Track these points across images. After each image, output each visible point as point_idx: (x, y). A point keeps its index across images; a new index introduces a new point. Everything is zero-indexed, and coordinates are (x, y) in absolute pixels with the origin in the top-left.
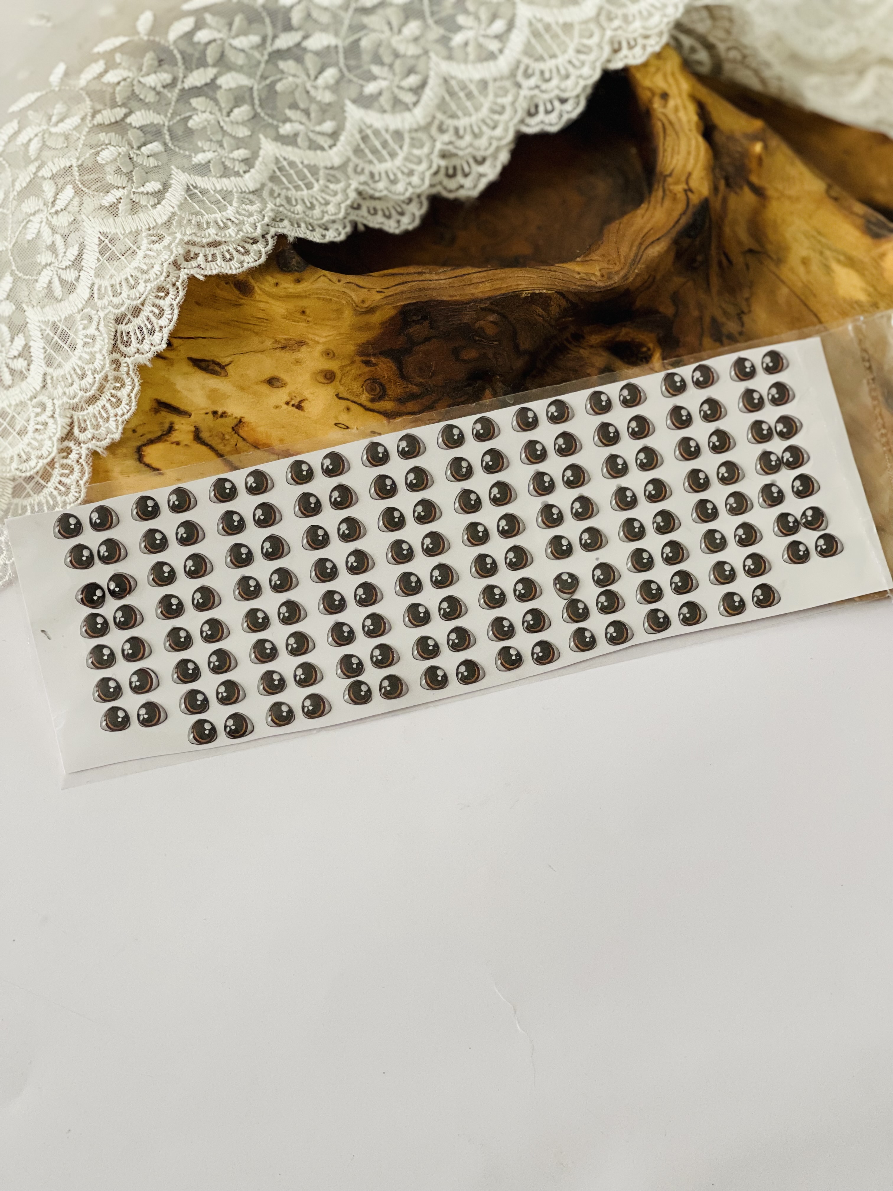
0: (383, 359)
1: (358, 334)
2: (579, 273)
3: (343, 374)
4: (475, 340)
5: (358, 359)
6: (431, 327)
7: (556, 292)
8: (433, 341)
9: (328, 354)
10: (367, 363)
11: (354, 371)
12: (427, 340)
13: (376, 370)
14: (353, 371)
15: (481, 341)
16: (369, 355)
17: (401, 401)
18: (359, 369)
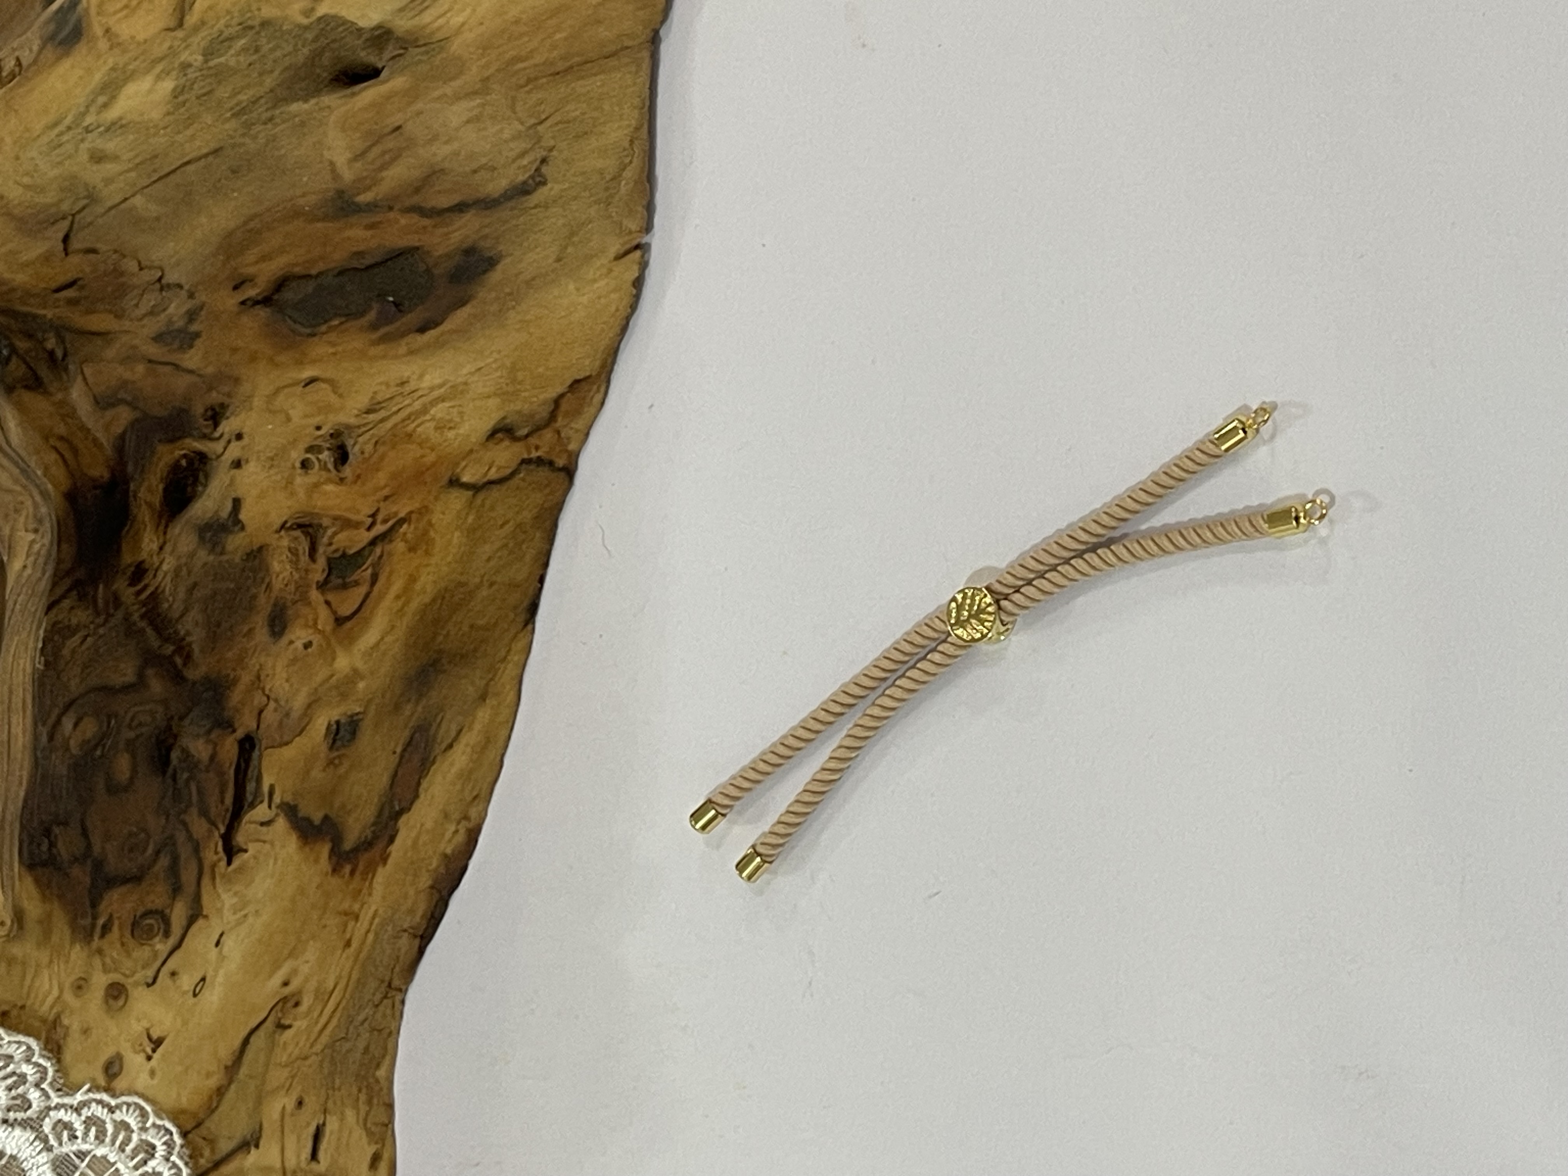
0: (104, 904)
1: (55, 938)
2: (25, 567)
3: (116, 970)
4: (102, 756)
5: (96, 942)
6: (65, 824)
7: (46, 614)
8: (88, 824)
9: (80, 986)
10: (106, 929)
11: (114, 952)
12: (85, 833)
13: (119, 918)
14: (115, 954)
15: (104, 746)
16: (93, 926)
17: (176, 890)
18: (112, 946)
